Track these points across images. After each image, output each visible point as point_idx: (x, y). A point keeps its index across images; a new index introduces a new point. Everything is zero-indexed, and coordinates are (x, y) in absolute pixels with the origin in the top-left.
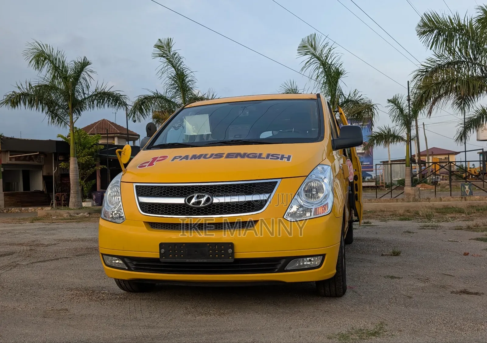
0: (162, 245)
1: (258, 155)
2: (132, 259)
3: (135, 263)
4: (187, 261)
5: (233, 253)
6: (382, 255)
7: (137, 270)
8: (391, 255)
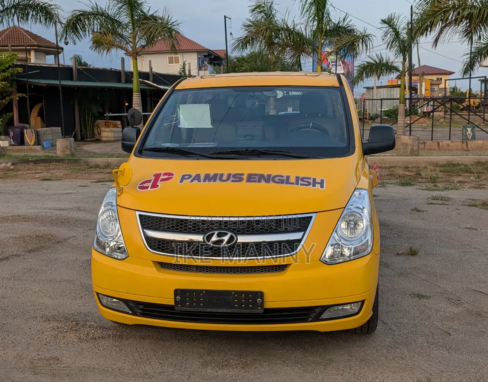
0: (177, 292)
3: (141, 307)
4: (208, 310)
5: (263, 302)
6: (398, 254)
8: (408, 254)
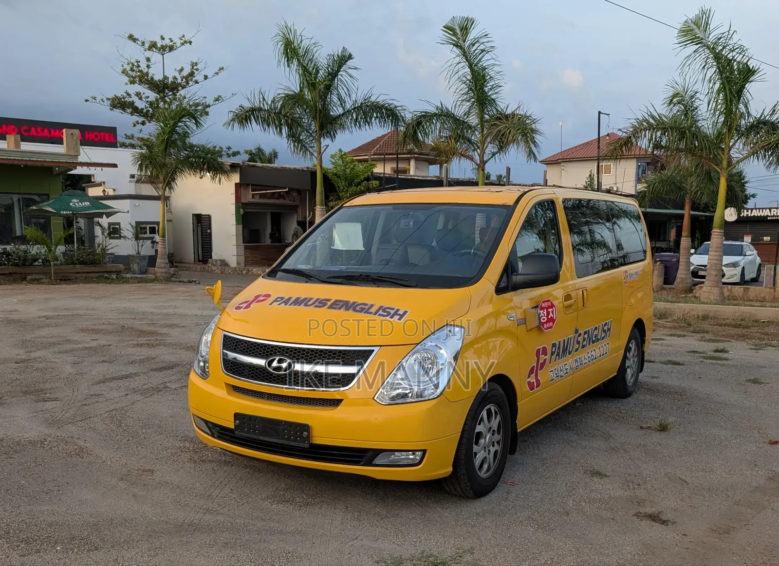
0: (237, 416)
1: (367, 307)
2: (216, 425)
3: (218, 428)
4: (262, 438)
5: (309, 437)
7: (219, 438)
8: (659, 430)
